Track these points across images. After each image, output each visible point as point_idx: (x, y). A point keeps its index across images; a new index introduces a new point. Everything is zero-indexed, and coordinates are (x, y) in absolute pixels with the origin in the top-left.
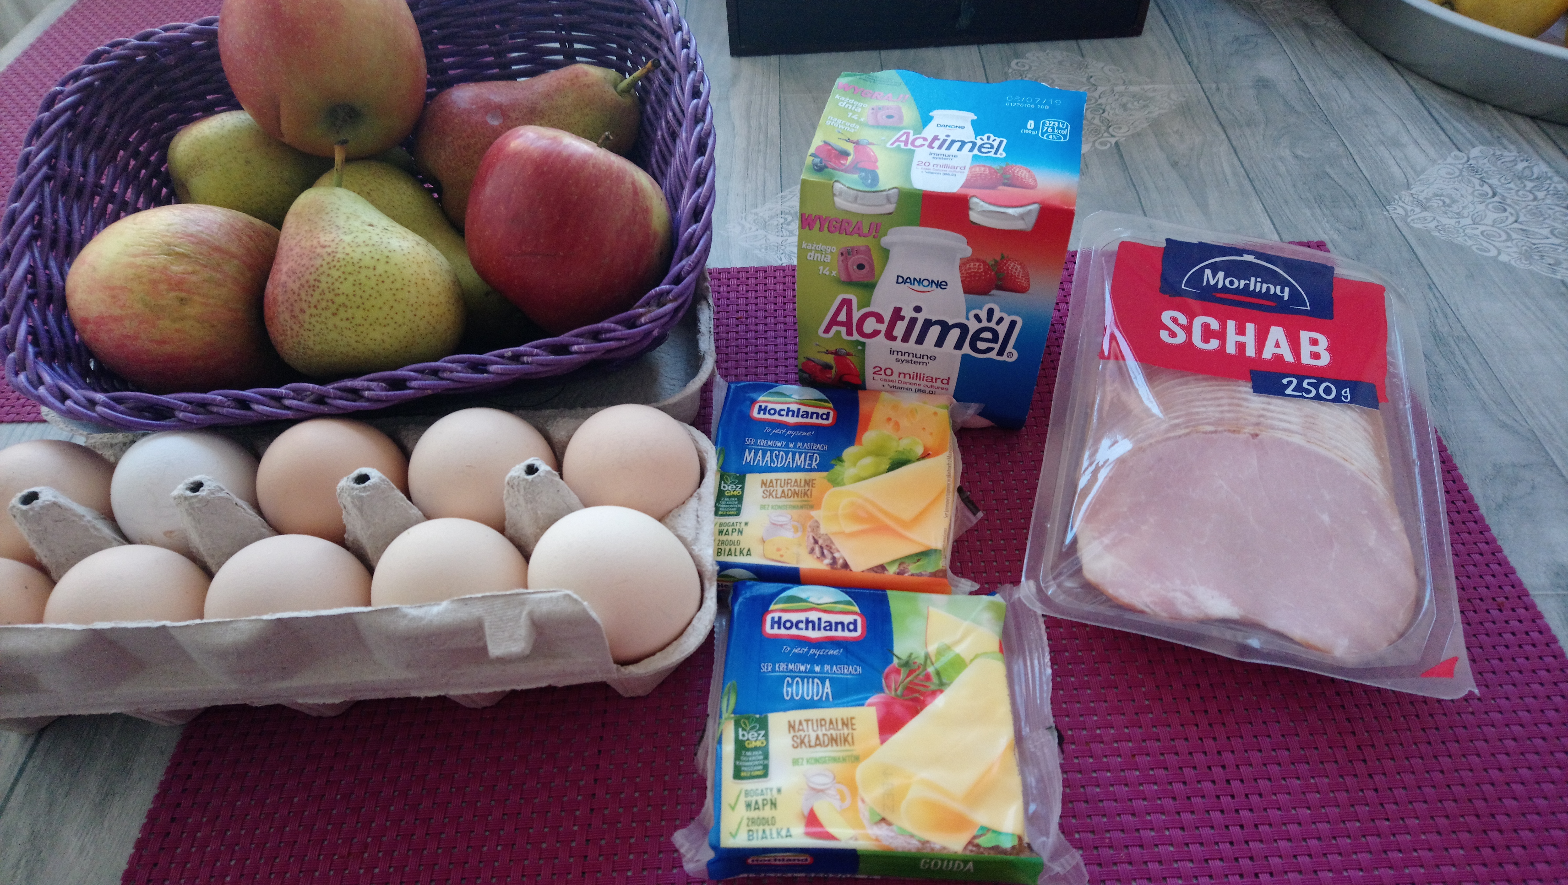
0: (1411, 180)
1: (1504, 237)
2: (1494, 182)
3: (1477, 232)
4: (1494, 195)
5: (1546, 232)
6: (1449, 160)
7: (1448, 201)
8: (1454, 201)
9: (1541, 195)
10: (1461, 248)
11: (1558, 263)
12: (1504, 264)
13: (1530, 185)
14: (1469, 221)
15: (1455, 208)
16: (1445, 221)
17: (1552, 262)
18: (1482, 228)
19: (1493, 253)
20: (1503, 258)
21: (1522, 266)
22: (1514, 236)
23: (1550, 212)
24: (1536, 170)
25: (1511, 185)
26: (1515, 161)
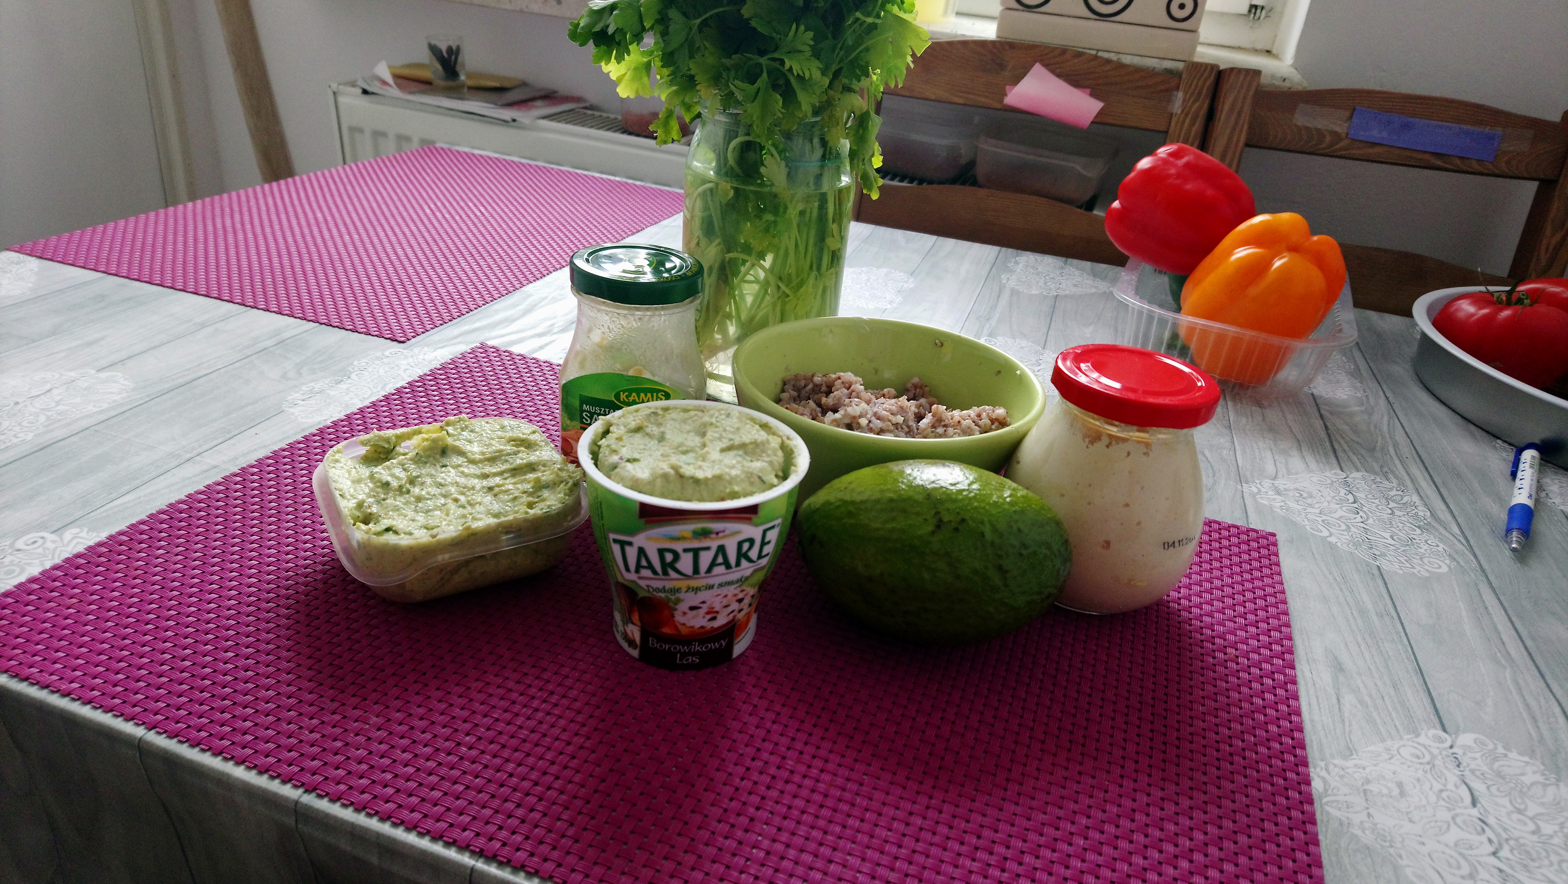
0: (1280, 475)
1: (1344, 527)
2: (1360, 495)
3: (1320, 519)
4: (1355, 502)
5: (1387, 535)
6: (1328, 474)
7: (1305, 495)
8: (1311, 496)
9: (1397, 513)
10: (1295, 524)
11: (1383, 555)
12: (1330, 543)
13: (1392, 505)
14: (1318, 511)
15: (1309, 501)
16: (1293, 505)
17: (1377, 553)
18: (1324, 517)
19: (1325, 533)
20: (1333, 539)
21: (1346, 548)
22: (1353, 529)
23: (1401, 525)
24: (1405, 499)
25: (1377, 501)
26: (1391, 489)
